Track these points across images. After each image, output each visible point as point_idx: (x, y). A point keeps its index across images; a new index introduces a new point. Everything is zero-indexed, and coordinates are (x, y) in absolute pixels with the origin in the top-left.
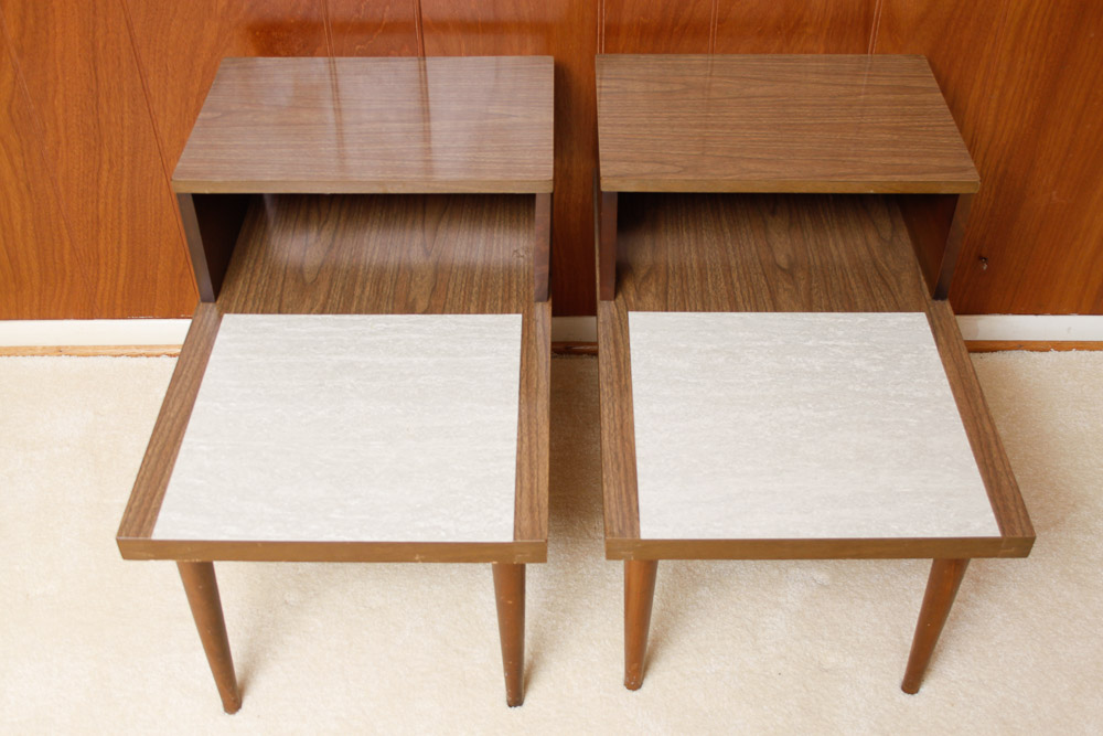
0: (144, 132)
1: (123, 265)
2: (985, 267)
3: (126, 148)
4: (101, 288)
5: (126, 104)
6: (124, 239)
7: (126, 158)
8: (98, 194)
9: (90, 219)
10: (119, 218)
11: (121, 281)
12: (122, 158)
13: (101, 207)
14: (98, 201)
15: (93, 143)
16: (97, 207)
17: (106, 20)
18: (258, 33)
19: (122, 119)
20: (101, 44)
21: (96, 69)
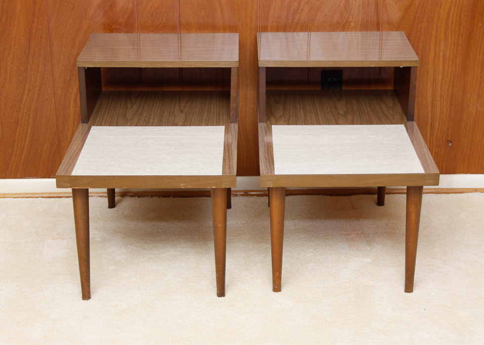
0: (47, 75)
1: (26, 147)
2: (450, 144)
3: (37, 83)
4: (13, 160)
5: (41, 60)
6: (29, 132)
7: (37, 88)
8: (20, 107)
9: (13, 121)
10: (28, 120)
11: (23, 156)
12: (35, 88)
13: (20, 114)
14: (19, 111)
15: (22, 80)
16: (18, 114)
17: (38, 19)
18: (106, 26)
19: (38, 67)
20: (34, 31)
21: (30, 43)
